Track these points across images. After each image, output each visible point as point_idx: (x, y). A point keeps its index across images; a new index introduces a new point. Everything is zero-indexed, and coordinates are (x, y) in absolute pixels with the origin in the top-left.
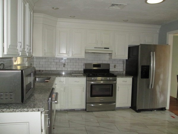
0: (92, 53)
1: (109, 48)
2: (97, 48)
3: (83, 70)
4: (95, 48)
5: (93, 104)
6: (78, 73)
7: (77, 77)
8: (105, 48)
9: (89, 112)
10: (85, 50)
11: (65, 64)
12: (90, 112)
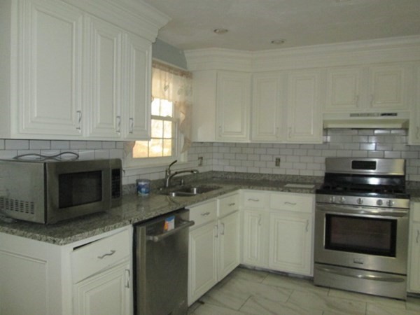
0: (353, 129)
1: (396, 114)
2: (358, 115)
3: (323, 175)
4: (352, 115)
5: (328, 268)
6: (312, 182)
7: (289, 191)
8: (383, 115)
9: (319, 288)
10: (325, 122)
11: (279, 160)
12: (323, 289)
